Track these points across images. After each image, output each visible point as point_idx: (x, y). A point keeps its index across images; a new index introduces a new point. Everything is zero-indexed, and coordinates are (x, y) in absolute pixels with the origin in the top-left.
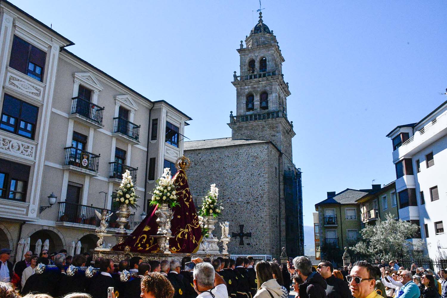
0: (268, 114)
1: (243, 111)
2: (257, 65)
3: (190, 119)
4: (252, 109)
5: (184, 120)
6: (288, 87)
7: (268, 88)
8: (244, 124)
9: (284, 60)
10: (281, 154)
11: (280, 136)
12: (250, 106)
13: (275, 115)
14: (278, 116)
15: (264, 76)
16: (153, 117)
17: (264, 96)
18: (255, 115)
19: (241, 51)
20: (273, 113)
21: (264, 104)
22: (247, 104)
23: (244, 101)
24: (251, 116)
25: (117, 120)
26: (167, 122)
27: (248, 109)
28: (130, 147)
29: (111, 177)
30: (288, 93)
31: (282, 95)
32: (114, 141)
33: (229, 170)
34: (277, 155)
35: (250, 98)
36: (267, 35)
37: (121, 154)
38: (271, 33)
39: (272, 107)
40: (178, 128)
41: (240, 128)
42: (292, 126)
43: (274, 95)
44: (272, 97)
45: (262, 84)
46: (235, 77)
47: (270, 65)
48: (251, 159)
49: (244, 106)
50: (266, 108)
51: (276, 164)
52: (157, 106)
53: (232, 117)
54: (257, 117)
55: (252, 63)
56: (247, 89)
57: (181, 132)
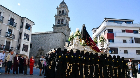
0: (63, 25)
1: (57, 24)
2: (61, 12)
3: (34, 23)
4: (59, 24)
5: (32, 23)
6: (70, 19)
7: (63, 18)
8: (57, 28)
9: (69, 12)
10: (66, 36)
11: (66, 31)
12: (59, 23)
13: (65, 25)
14: (66, 26)
15: (63, 15)
16: (22, 22)
17: (63, 20)
18: (60, 25)
19: (57, 8)
20: (64, 25)
21: (62, 22)
22: (58, 23)
23: (57, 21)
24: (59, 25)
25: (9, 21)
26: (26, 23)
27: (58, 24)
28: (14, 29)
29: (6, 37)
30: (70, 20)
31: (68, 20)
32: (8, 27)
33: (51, 39)
34: (65, 36)
35: (59, 20)
36: (65, 5)
37: (10, 31)
38: (66, 4)
39: (64, 23)
40: (30, 25)
41: (55, 29)
42: (70, 29)
43: (65, 20)
44: (65, 21)
45: (62, 17)
46: (55, 15)
47: (65, 12)
48: (57, 36)
49: (57, 23)
50: (63, 23)
51: (64, 38)
52: (23, 19)
53: (53, 25)
54: (60, 26)
55: (60, 12)
56: (58, 18)
57: (31, 26)
